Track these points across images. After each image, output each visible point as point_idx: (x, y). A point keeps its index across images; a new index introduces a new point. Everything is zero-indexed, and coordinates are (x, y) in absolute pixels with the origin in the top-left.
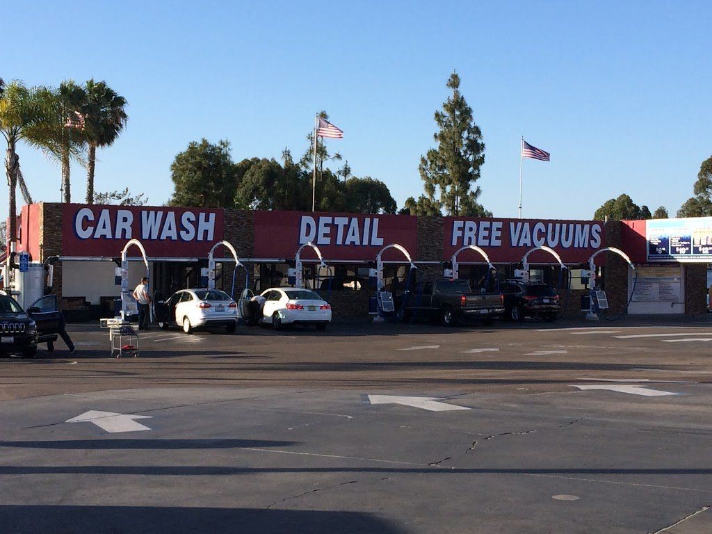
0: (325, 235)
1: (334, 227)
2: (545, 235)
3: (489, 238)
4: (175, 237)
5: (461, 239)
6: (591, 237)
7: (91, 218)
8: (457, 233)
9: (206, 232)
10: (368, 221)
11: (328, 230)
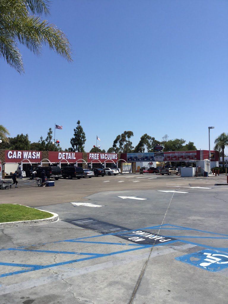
1: (65, 155)
2: (107, 156)
3: (96, 157)
4: (31, 158)
5: (91, 157)
6: (115, 157)
7: (12, 153)
8: (90, 156)
9: (38, 156)
10: (72, 154)
11: (64, 156)
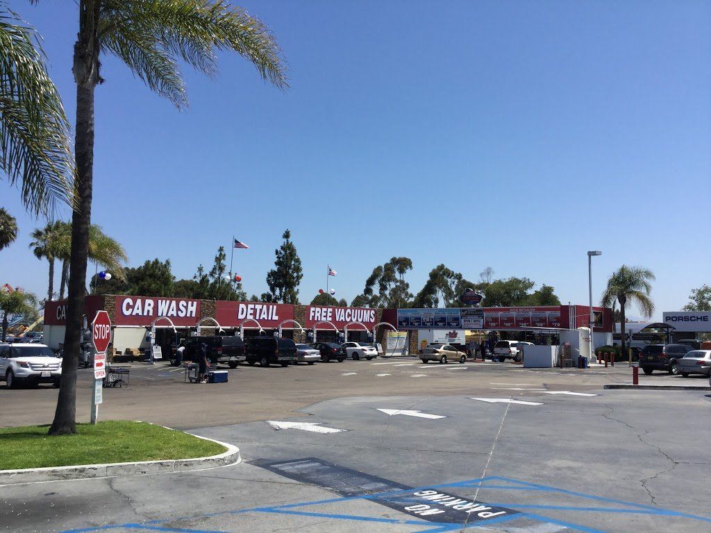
0: (251, 314)
1: (255, 310)
2: (351, 315)
3: (326, 316)
4: (175, 315)
5: (314, 317)
6: (371, 317)
7: (131, 304)
8: (312, 314)
9: (191, 312)
10: (271, 307)
11: (252, 311)
